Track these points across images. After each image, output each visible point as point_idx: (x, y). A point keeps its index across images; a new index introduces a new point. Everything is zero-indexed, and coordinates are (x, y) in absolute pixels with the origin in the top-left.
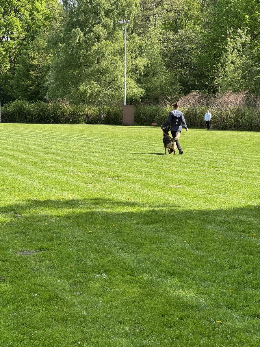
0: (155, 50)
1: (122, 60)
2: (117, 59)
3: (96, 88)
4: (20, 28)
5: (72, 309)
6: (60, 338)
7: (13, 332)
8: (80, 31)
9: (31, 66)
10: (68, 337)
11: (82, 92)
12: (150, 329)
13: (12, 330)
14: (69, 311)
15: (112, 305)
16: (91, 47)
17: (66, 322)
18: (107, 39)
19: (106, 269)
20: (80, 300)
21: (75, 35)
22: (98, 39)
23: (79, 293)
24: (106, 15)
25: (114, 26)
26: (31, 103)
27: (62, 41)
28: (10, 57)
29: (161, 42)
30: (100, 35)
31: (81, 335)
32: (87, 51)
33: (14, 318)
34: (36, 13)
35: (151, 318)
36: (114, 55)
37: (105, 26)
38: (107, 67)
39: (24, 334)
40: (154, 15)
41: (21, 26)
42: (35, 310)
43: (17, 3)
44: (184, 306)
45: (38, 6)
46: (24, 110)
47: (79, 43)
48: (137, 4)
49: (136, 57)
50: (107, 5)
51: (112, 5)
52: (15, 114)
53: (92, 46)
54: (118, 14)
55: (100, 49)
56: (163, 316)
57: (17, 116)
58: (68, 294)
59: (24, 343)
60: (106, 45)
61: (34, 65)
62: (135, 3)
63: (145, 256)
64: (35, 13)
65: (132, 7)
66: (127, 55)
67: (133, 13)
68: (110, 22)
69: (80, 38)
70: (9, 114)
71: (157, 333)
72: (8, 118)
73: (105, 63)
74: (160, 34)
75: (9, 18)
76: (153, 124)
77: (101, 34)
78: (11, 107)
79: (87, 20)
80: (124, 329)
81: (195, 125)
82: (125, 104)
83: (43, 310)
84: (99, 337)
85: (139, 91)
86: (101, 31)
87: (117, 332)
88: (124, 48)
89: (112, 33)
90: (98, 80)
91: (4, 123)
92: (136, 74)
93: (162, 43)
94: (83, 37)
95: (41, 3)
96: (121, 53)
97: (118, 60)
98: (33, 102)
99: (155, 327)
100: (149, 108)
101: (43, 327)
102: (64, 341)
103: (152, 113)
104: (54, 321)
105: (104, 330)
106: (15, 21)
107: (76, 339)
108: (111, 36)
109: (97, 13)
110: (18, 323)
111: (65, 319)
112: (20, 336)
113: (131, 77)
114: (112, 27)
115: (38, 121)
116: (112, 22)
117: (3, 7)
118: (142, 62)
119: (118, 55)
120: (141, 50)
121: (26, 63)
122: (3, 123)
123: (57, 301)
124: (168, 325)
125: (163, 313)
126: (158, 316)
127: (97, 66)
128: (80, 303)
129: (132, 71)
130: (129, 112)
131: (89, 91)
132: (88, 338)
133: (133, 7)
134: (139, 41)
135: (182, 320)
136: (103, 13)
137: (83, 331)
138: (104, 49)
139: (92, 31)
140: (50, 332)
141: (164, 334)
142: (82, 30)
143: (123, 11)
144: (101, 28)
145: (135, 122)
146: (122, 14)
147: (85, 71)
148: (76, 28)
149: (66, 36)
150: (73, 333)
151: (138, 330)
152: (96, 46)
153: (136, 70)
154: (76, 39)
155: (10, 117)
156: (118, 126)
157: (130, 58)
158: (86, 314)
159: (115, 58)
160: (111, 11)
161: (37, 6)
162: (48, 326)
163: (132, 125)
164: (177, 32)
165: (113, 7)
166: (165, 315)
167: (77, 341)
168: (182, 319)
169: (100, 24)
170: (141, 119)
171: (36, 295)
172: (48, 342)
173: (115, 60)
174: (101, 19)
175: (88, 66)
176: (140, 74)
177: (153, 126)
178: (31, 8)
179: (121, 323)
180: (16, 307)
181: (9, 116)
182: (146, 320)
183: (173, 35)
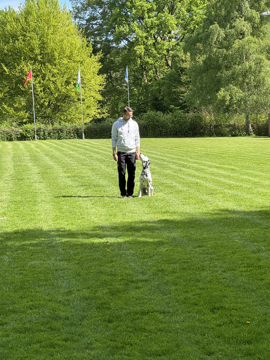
11: (220, 99)
24: (252, 6)
28: (166, 60)
30: (242, 31)
32: (227, 51)
37: (249, 19)
46: (157, 122)
53: (233, 44)
55: (242, 47)
57: (149, 129)
61: (186, 68)
68: (256, 14)
69: (218, 35)
86: (244, 26)
89: (259, 27)
98: (169, 113)
106: (170, 18)
114: (258, 20)
115: (174, 135)
144: (243, 22)
148: (214, 24)
149: (203, 34)
152: (237, 44)
154: (214, 37)
159: (261, 56)
173: (261, 59)
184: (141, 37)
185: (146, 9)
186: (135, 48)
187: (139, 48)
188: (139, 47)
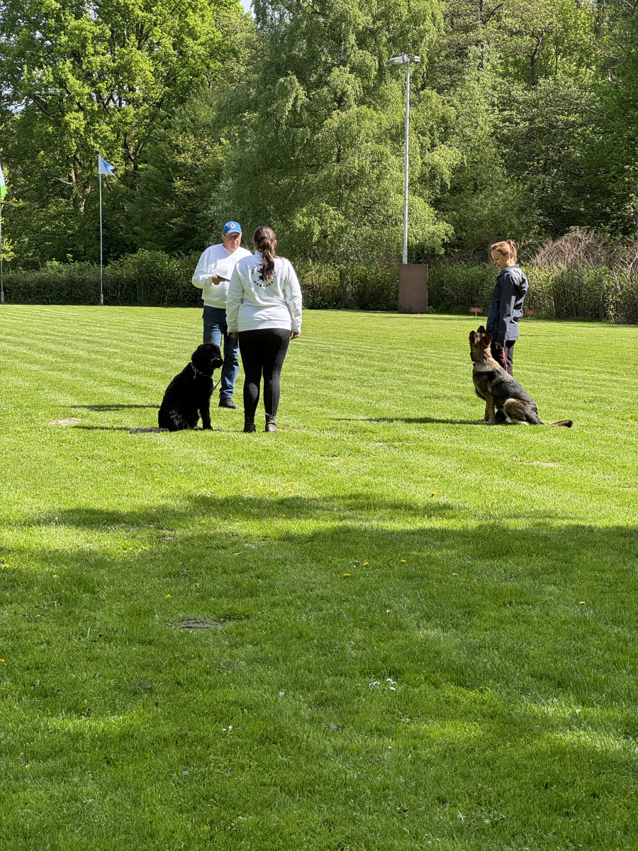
0: (479, 128)
1: (397, 152)
2: (388, 150)
3: (335, 222)
4: (150, 75)
5: (322, 763)
6: (299, 834)
7: (184, 817)
8: (298, 84)
9: (177, 167)
10: (319, 834)
11: (300, 230)
12: (518, 818)
13: (181, 812)
14: (315, 768)
15: (418, 757)
16: (323, 121)
17: (310, 795)
18: (361, 102)
19: (394, 668)
20: (339, 742)
21: (285, 92)
22: (340, 101)
23: (333, 726)
24: (361, 43)
25: (381, 70)
26: (175, 256)
27: (252, 106)
28: (125, 146)
29: (496, 108)
30: (344, 93)
31: (350, 830)
32: (313, 133)
33: (185, 783)
34: (189, 41)
35: (518, 791)
36: (379, 140)
37: (359, 70)
38: (362, 171)
39: (211, 822)
40: (478, 43)
41: (151, 72)
42: (232, 764)
43: (143, 14)
44: (597, 764)
45: (195, 23)
46: (158, 275)
47: (293, 112)
48: (438, 17)
49: (433, 145)
50: (363, 20)
51: (376, 18)
52: (135, 285)
53: (326, 119)
54: (389, 40)
55: (346, 125)
56: (546, 787)
57: (140, 289)
58: (307, 727)
59: (215, 844)
60: (360, 117)
61: (183, 165)
62: (433, 14)
63: (488, 636)
64: (188, 39)
65: (425, 23)
66: (410, 141)
67: (427, 38)
68: (371, 61)
69: (296, 99)
70: (122, 285)
71: (536, 828)
72: (119, 294)
73: (356, 161)
74: (494, 88)
75: (125, 51)
76: (473, 310)
77: (347, 91)
78: (127, 267)
79: (313, 56)
80: (453, 817)
81: (577, 313)
82: (405, 261)
83: (250, 767)
84: (393, 834)
85: (440, 230)
86: (348, 83)
87: (438, 823)
88: (403, 123)
89: (376, 88)
90: (338, 202)
91: (109, 305)
92: (432, 187)
93: (497, 112)
94: (304, 97)
95: (203, 16)
96: (398, 135)
97: (389, 153)
98: (181, 256)
99: (530, 813)
100: (462, 272)
101: (255, 807)
102: (309, 841)
103: (472, 282)
104: (281, 792)
105: (404, 818)
106: (139, 58)
107: (338, 837)
108: (371, 96)
109: (339, 39)
110: (194, 796)
111: (307, 789)
112: (203, 827)
113: (421, 195)
114: (375, 73)
115: (191, 301)
116: (375, 60)
117: (110, 25)
118: (446, 157)
119: (389, 141)
120: (444, 130)
121: (163, 161)
122: (107, 307)
123: (282, 745)
124: (562, 809)
125: (548, 781)
126: (535, 786)
127: (337, 168)
128: (338, 751)
129: (422, 179)
130: (416, 281)
131: (317, 230)
132: (369, 836)
133: (428, 23)
134: (440, 106)
135: (594, 797)
136: (352, 38)
137: (353, 820)
138: (355, 126)
139: (327, 83)
140: (274, 819)
141: (554, 830)
142: (302, 80)
143: (401, 34)
144: (348, 75)
145: (429, 305)
146: (400, 41)
147: (307, 181)
148: (287, 75)
149: (262, 95)
150: (329, 824)
151: (487, 821)
152: (335, 120)
153: (433, 177)
154: (287, 101)
155: (124, 292)
156: (387, 315)
157: (418, 150)
158: (356, 776)
159: (382, 148)
160: (373, 33)
161: (192, 23)
162: (268, 805)
163: (422, 313)
164: (535, 83)
165: (379, 24)
166: (552, 786)
167: (341, 843)
168: (594, 795)
169: (345, 66)
170: (443, 297)
171: (230, 727)
172: (273, 843)
173: (382, 154)
174: (348, 53)
175: (315, 168)
176: (443, 186)
177: (473, 314)
178: (178, 28)
179: (444, 802)
180: (186, 757)
181: (121, 289)
182: (507, 795)
183: (525, 92)
184: (78, 94)
185: (90, 35)
186: (67, 118)
187: (74, 118)
188: (75, 114)
